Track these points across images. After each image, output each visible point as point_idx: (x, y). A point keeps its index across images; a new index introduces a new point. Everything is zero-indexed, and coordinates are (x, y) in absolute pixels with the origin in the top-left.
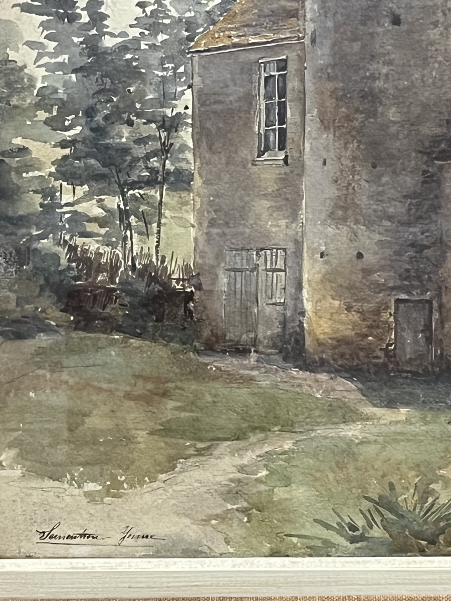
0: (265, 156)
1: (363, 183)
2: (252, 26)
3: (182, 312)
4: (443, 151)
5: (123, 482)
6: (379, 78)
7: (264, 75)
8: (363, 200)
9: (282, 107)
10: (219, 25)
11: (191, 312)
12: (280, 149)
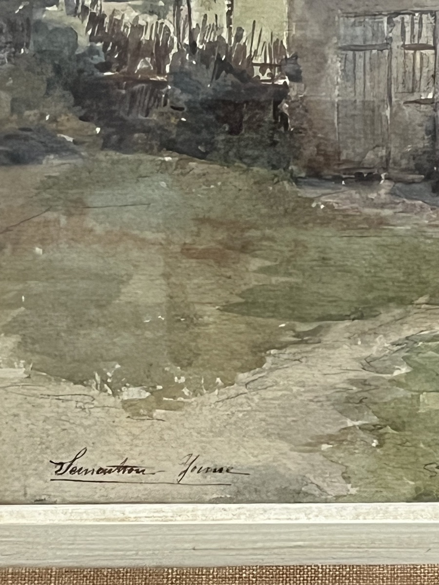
3: (269, 116)
5: (181, 386)
11: (284, 117)
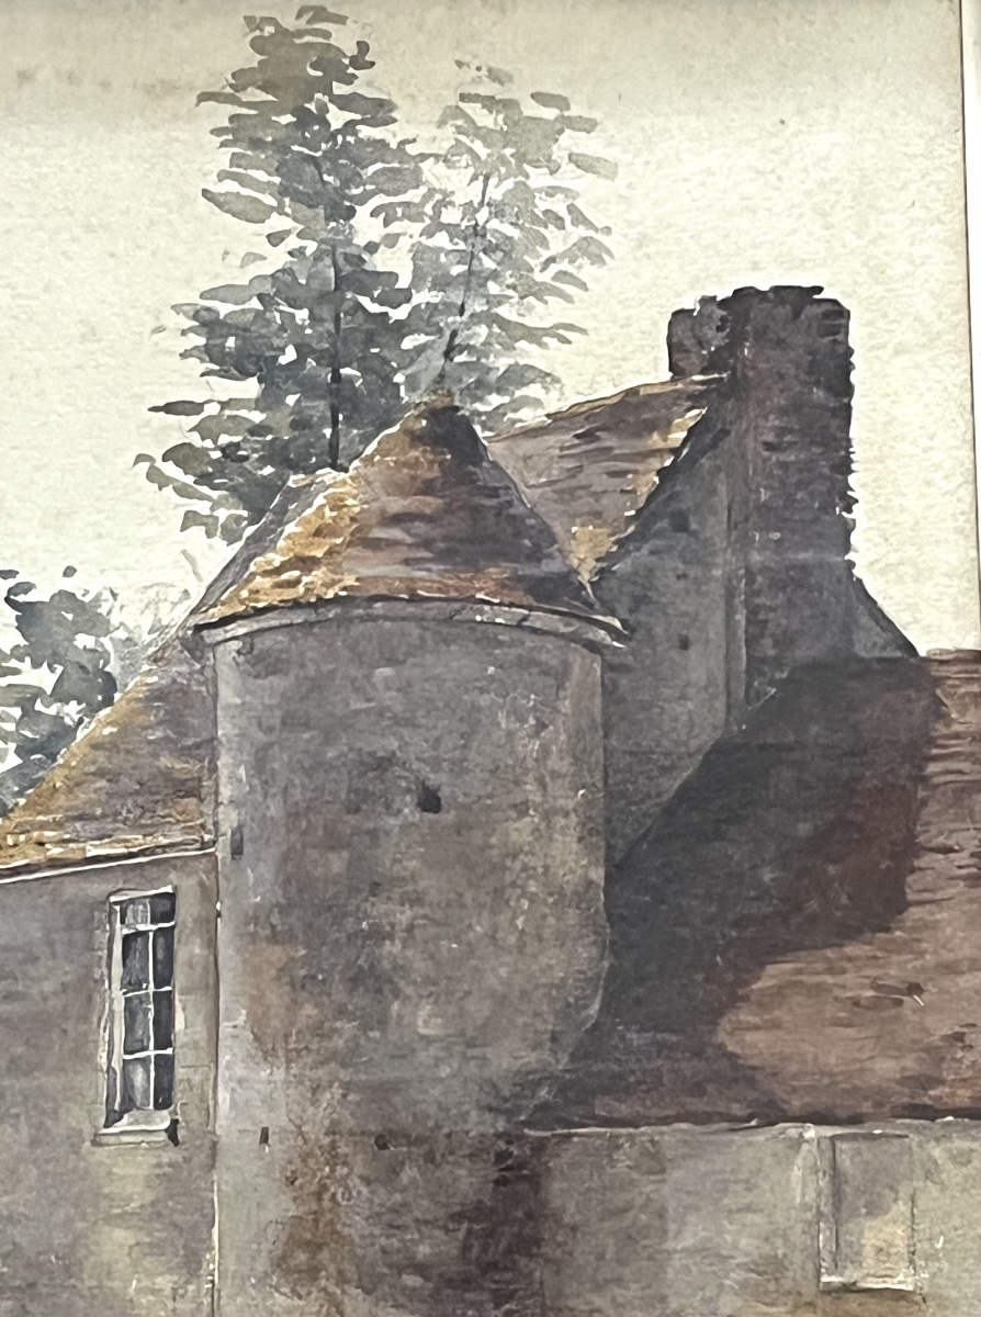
0: (123, 1124)
1: (355, 1183)
2: (92, 818)
4: (544, 1107)
6: (391, 936)
7: (121, 931)
8: (356, 1226)
9: (164, 1003)
10: (16, 817)
12: (158, 1106)
